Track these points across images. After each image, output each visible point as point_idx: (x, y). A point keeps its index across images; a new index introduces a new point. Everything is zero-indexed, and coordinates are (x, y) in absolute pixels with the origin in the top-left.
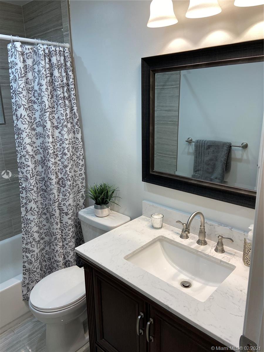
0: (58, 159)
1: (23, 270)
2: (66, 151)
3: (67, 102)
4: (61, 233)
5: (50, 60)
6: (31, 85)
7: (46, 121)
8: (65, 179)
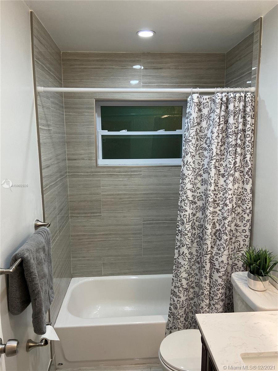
0: (219, 208)
2: (228, 202)
3: (239, 150)
4: (209, 290)
5: (227, 107)
6: (203, 133)
7: (211, 168)
8: (222, 232)
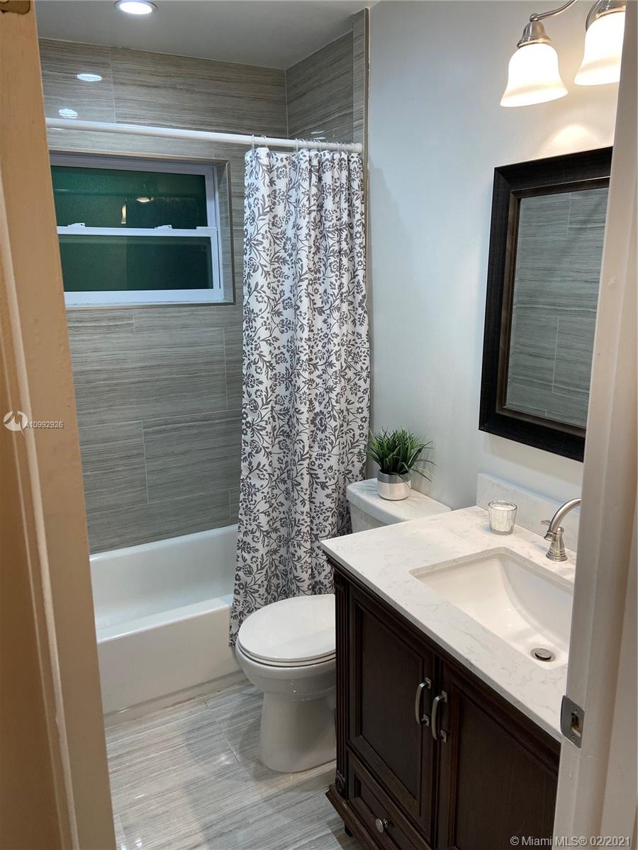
0: (317, 373)
1: (236, 584)
2: (333, 358)
3: (345, 261)
4: (309, 523)
5: (320, 179)
6: (279, 228)
7: (300, 297)
8: (327, 416)
